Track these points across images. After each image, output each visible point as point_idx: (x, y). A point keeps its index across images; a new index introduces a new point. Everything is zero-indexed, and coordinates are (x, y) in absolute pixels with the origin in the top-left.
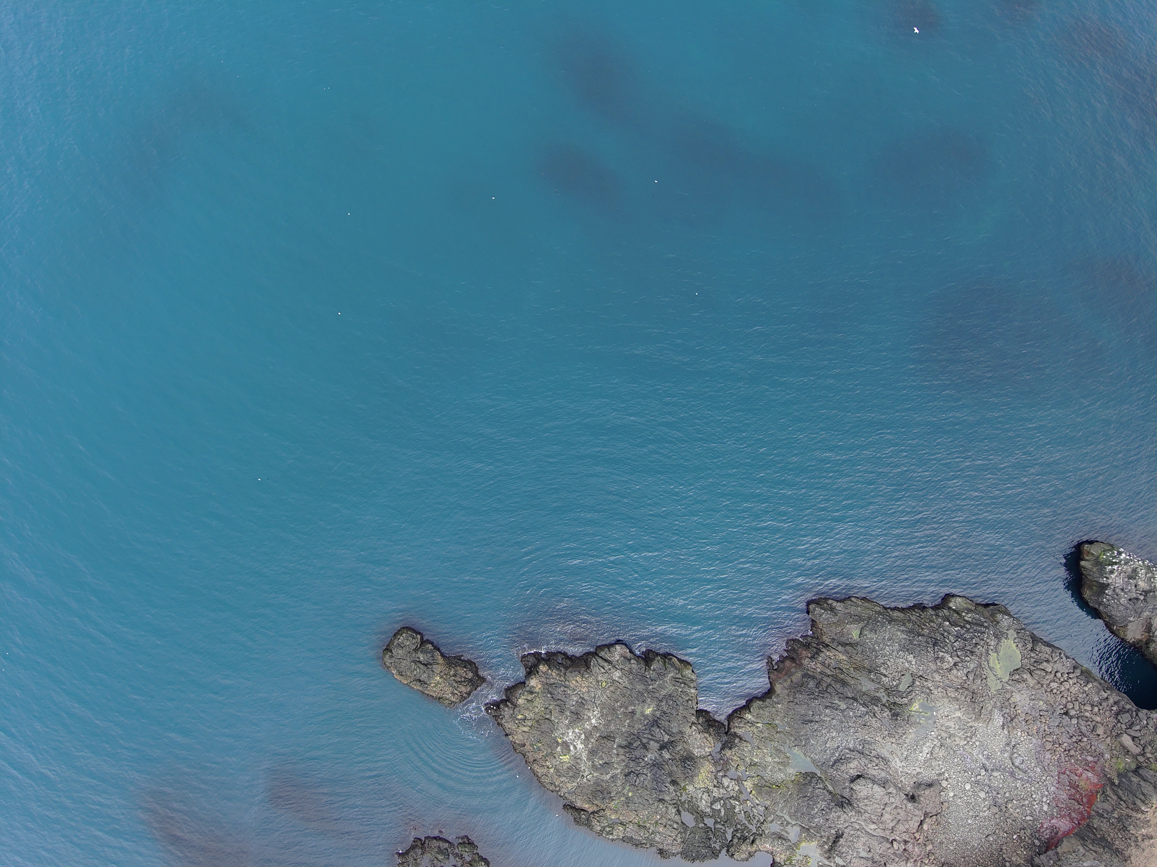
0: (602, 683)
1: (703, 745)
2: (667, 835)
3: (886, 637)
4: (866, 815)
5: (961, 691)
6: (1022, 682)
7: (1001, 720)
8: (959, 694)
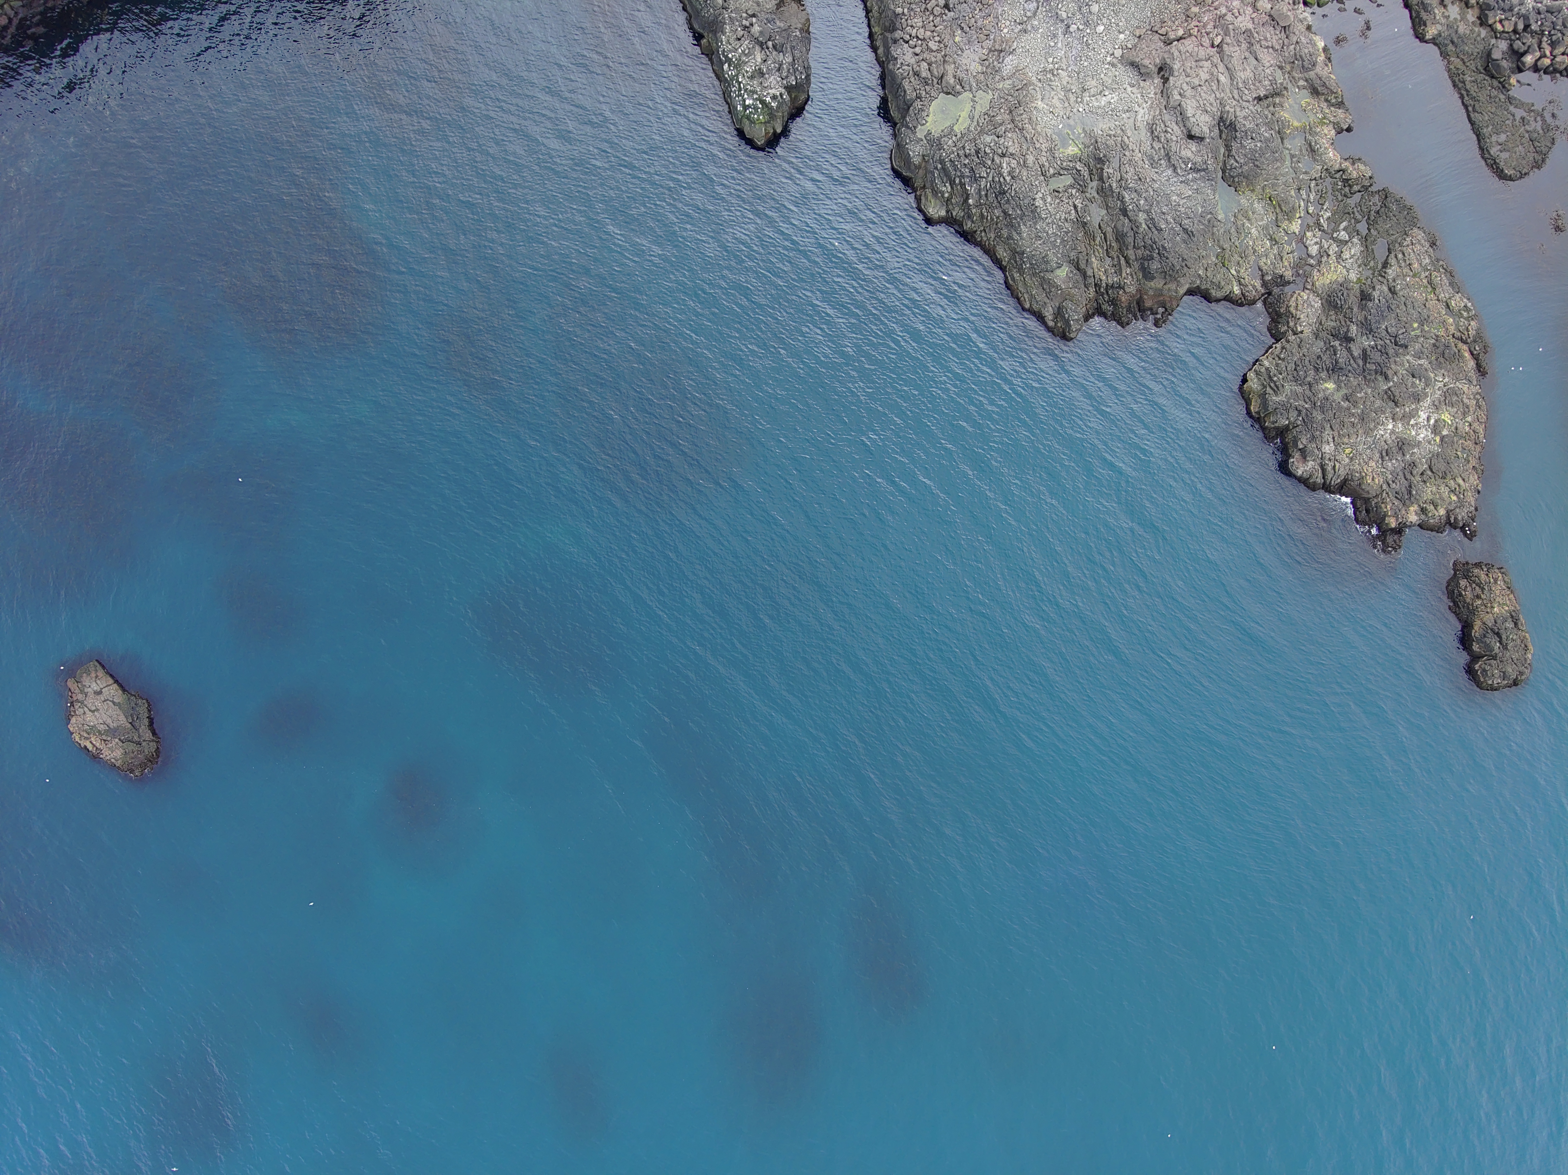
0: (1349, 454)
1: (1305, 304)
2: (1416, 255)
3: (1039, 242)
4: (1218, 95)
5: (1020, 124)
6: (958, 77)
7: (1008, 60)
8: (1025, 124)
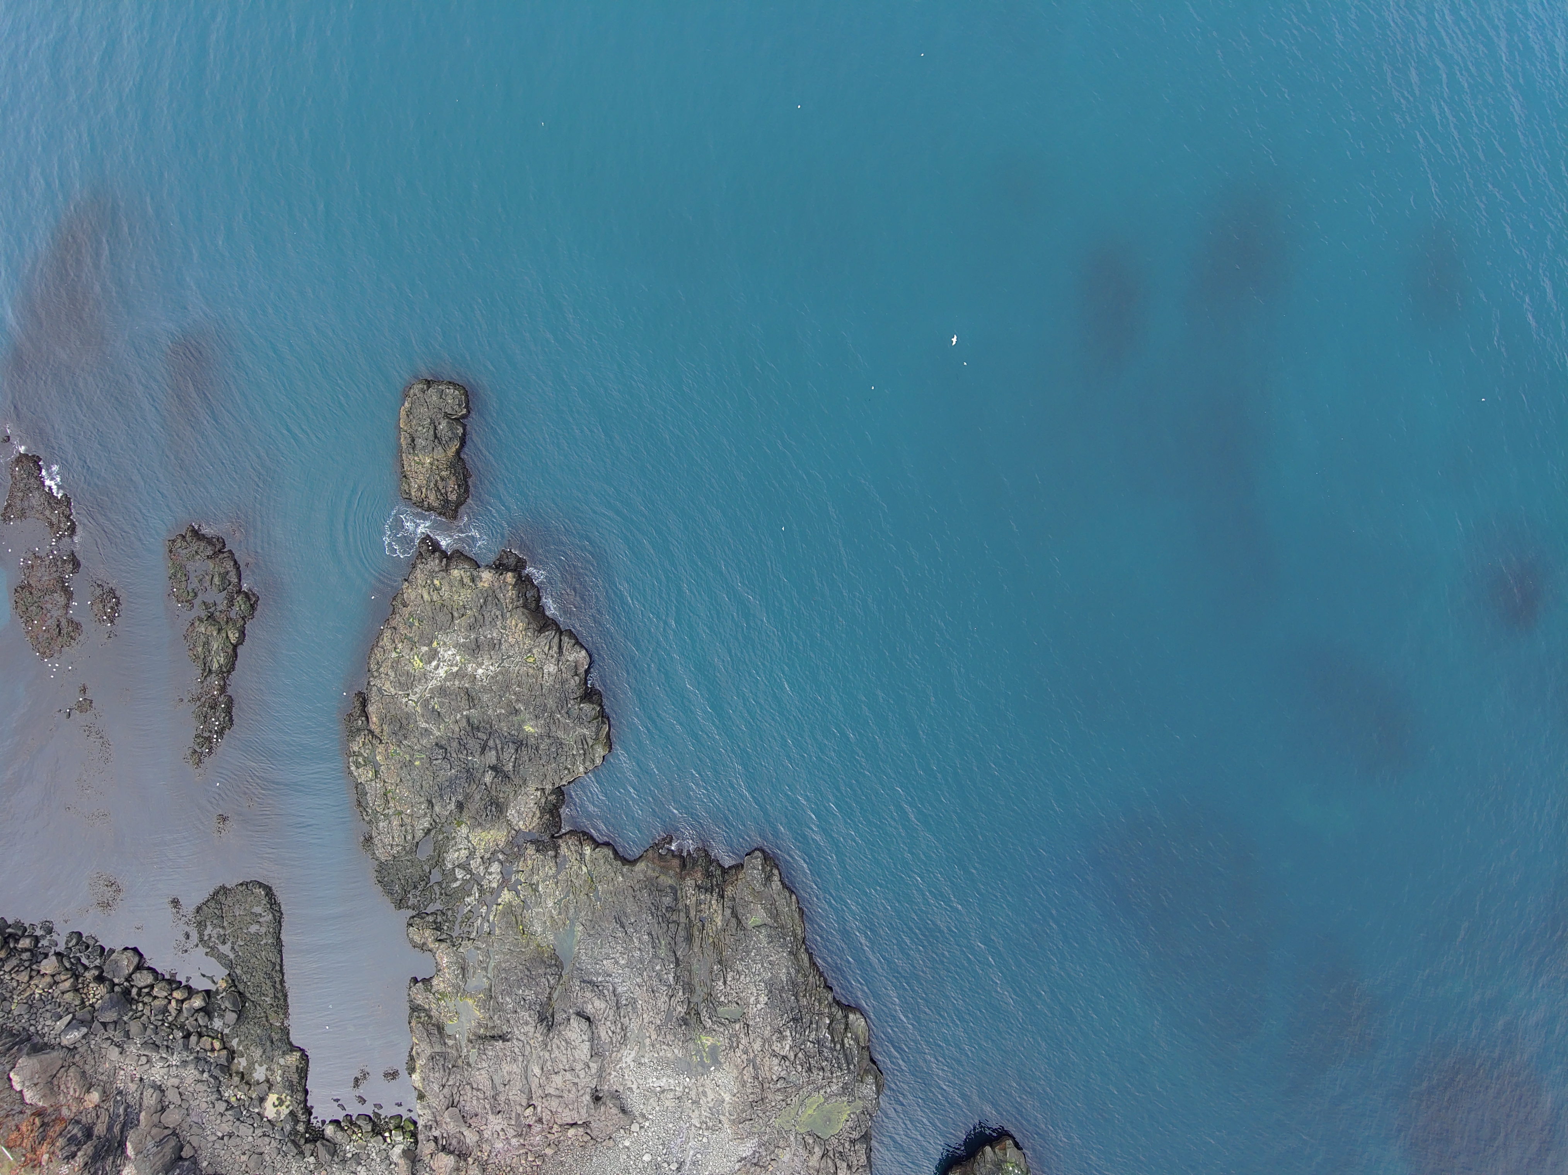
0: (530, 656)
1: (524, 815)
2: (393, 833)
3: (771, 958)
4: (547, 1055)
5: (756, 1083)
6: (808, 1151)
7: (748, 1153)
8: (751, 1082)
